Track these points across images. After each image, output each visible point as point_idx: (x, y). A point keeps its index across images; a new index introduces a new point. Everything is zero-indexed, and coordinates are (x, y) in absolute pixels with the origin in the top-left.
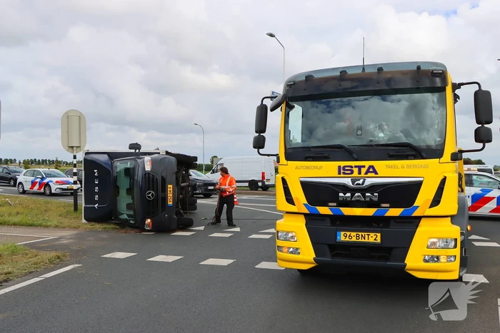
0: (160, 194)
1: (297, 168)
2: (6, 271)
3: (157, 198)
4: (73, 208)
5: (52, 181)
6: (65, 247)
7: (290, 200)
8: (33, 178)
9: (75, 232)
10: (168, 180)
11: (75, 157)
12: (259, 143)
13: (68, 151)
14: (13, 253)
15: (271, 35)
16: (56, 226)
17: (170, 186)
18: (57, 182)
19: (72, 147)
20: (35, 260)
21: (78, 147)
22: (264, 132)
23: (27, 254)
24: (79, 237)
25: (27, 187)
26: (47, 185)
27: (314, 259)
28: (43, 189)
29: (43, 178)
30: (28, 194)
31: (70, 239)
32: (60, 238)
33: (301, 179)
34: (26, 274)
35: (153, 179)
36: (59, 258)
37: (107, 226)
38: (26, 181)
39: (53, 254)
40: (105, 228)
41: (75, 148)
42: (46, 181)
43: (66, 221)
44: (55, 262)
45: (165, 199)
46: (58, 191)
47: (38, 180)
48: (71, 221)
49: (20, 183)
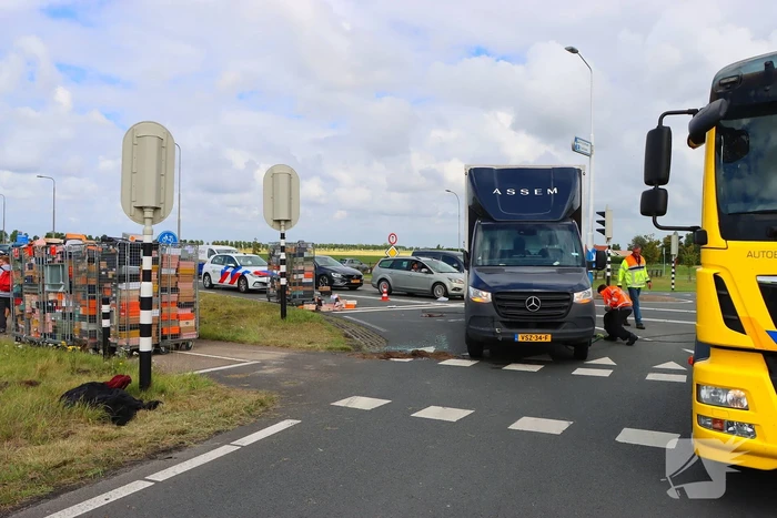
1: (750, 255)
2: (178, 427)
4: (279, 313)
5: (248, 272)
6: (270, 383)
7: (733, 321)
8: (223, 267)
9: (284, 354)
11: (283, 236)
13: (273, 226)
14: (192, 391)
15: (572, 50)
16: (256, 344)
18: (256, 273)
19: (279, 221)
20: (224, 405)
21: (287, 221)
23: (212, 393)
24: (291, 364)
25: (216, 279)
26: (242, 277)
28: (236, 283)
29: (237, 268)
30: (217, 289)
31: (277, 366)
32: (263, 363)
33: (760, 279)
34: (210, 437)
36: (262, 404)
37: (334, 345)
38: (214, 271)
39: (251, 397)
40: (330, 349)
41: (283, 223)
42: (240, 271)
43: (270, 336)
44: (256, 413)
46: (258, 286)
47: (230, 270)
48: (276, 335)
49: (207, 274)
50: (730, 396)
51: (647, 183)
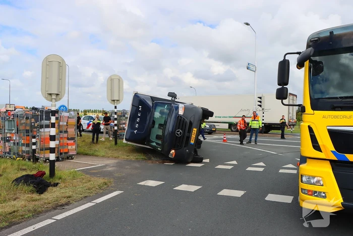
0: (186, 134)
1: (324, 117)
2: (67, 195)
3: (183, 136)
4: (114, 143)
6: (109, 174)
7: (316, 146)
8: (88, 121)
9: (116, 161)
10: (194, 125)
11: (116, 107)
12: (282, 95)
13: (111, 103)
14: (74, 178)
15: (247, 24)
16: (103, 156)
17: (195, 129)
19: (114, 100)
20: (88, 185)
21: (117, 100)
22: (287, 84)
23: (83, 179)
24: (119, 165)
25: (85, 127)
27: (342, 203)
30: (86, 131)
31: (113, 167)
32: (106, 165)
33: (328, 128)
34: (82, 199)
35: (183, 121)
36: (106, 184)
37: (139, 157)
38: (84, 123)
39: (101, 181)
40: (137, 159)
41: (116, 101)
43: (110, 153)
44: (103, 188)
45: (189, 138)
48: (113, 152)
50: (315, 180)
51: (279, 85)
